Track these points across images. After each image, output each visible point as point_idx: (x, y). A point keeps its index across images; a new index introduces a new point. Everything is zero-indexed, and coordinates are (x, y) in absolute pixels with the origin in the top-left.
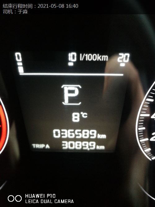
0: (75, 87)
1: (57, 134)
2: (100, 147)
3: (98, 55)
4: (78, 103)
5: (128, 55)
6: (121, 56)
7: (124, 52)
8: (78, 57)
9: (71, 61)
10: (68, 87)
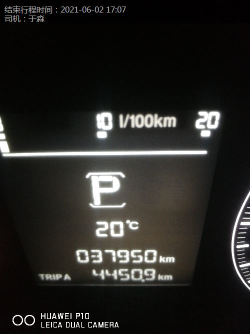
0: (113, 176)
1: (83, 256)
2: (163, 278)
3: (156, 116)
4: (120, 204)
5: (217, 115)
6: (202, 117)
7: (209, 109)
8: (116, 121)
10: (98, 176)
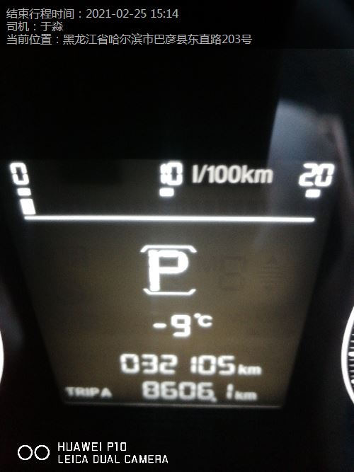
1: (130, 364)
3: (245, 167)
4: (187, 290)
8: (188, 174)
9: (166, 186)
10: (159, 250)
